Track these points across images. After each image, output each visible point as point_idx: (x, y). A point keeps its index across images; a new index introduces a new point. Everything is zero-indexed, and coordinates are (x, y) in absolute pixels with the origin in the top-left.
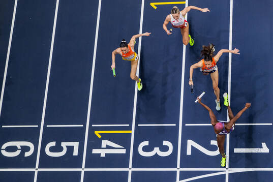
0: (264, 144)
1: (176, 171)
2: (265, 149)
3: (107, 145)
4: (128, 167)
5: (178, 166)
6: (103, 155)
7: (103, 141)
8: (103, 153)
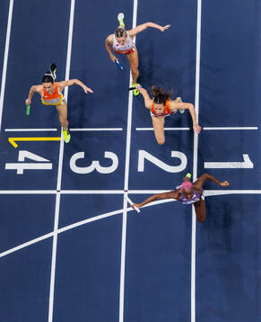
0: (246, 157)
1: (123, 195)
2: (247, 163)
3: (26, 158)
4: (55, 189)
5: (126, 187)
6: (20, 172)
7: (20, 152)
8: (20, 168)
